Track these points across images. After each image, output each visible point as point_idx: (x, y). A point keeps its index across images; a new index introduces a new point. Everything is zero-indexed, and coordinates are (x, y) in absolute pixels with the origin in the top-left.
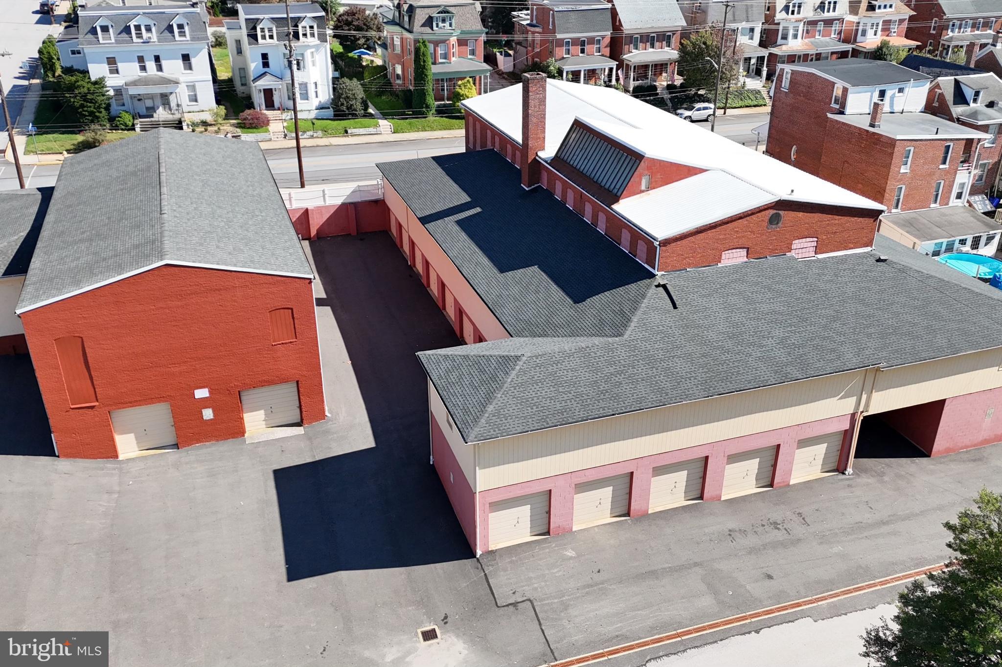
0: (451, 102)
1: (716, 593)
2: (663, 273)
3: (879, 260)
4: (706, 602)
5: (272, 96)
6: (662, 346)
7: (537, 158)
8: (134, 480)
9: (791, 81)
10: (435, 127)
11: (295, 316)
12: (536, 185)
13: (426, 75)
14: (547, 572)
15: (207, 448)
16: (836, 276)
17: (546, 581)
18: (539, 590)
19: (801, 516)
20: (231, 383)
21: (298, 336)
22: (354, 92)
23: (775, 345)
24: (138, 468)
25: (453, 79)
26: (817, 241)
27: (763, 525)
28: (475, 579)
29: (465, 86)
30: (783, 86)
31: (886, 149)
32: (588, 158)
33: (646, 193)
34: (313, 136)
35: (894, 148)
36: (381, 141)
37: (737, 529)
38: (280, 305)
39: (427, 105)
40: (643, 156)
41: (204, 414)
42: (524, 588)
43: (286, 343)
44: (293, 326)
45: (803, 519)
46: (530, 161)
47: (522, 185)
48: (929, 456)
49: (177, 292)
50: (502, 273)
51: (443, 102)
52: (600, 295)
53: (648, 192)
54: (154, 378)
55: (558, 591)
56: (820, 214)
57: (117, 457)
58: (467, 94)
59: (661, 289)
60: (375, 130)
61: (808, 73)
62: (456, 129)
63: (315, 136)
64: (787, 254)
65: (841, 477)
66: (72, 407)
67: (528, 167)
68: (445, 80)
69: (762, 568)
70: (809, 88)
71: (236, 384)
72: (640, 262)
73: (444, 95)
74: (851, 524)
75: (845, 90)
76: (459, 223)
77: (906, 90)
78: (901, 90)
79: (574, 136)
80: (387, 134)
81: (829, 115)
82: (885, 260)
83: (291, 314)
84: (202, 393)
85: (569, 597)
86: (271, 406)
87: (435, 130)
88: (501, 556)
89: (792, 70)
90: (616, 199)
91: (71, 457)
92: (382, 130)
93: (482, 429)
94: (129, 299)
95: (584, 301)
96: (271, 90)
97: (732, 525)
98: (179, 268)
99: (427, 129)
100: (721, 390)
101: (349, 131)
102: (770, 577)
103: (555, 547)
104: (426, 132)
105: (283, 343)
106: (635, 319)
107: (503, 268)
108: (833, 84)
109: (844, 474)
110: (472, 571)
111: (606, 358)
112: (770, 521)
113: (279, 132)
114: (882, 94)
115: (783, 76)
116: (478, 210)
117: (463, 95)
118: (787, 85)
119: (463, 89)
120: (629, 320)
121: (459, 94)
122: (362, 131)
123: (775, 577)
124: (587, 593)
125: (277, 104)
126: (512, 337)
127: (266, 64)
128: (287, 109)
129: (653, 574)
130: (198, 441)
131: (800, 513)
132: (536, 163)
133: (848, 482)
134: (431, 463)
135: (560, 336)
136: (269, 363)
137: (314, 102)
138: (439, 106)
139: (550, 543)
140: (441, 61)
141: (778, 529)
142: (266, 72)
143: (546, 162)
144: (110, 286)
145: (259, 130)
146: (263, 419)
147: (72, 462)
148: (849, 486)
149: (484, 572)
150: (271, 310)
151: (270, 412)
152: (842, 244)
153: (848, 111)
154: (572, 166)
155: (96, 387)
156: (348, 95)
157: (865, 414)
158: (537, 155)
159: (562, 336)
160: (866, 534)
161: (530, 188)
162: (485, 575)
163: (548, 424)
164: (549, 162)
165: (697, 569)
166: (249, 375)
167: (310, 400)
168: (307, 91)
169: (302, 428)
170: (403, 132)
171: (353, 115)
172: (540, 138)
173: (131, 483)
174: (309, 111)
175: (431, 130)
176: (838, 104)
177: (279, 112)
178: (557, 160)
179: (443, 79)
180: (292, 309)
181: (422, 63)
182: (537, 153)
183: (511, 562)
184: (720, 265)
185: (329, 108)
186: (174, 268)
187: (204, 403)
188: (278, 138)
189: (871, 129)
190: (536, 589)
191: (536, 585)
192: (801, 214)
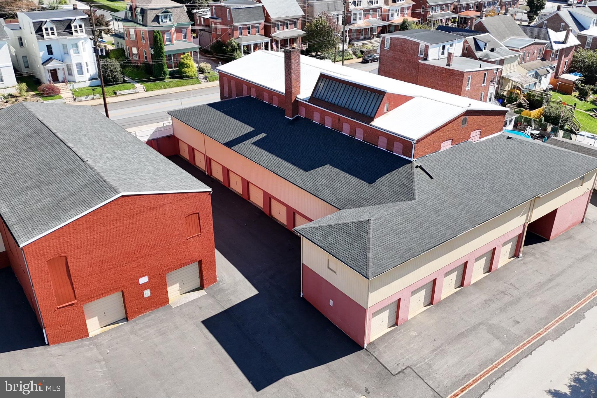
0: (177, 69)
1: (498, 338)
2: (416, 159)
3: (509, 138)
4: (496, 344)
5: (57, 74)
6: (437, 202)
7: (297, 99)
8: (109, 349)
9: (390, 44)
10: (172, 86)
11: (200, 217)
12: (296, 116)
13: (163, 53)
14: (408, 348)
15: (147, 316)
16: (494, 149)
17: (411, 353)
18: (410, 359)
19: (512, 285)
20: (162, 269)
21: (202, 230)
22: (115, 67)
23: (489, 192)
24: (107, 340)
25: (177, 54)
26: (481, 131)
27: (498, 294)
28: (371, 361)
29: (186, 58)
30: (385, 46)
31: (458, 78)
32: (340, 96)
33: (386, 113)
34: (93, 98)
35: (463, 77)
36: (141, 97)
37: (488, 299)
38: (190, 212)
39: (164, 72)
40: (385, 93)
41: (145, 294)
42: (402, 360)
43: (195, 237)
44: (199, 225)
45: (514, 286)
46: (292, 101)
47: (286, 117)
48: (548, 240)
49: (129, 214)
50: (307, 172)
51: (172, 69)
52: (383, 177)
53: (388, 113)
54: (113, 276)
55: (421, 358)
56: (483, 116)
57: (88, 336)
58: (189, 63)
59: (419, 168)
60: (134, 90)
61: (402, 38)
62: (185, 85)
63: (95, 98)
64: (468, 140)
65: (518, 259)
66: (59, 307)
67: (291, 105)
68: (172, 55)
69: (512, 318)
70: (403, 46)
71: (165, 269)
72: (397, 155)
73: (172, 64)
74: (537, 284)
75: (427, 47)
76: (255, 143)
77: (454, 45)
78: (452, 45)
79: (322, 85)
80: (142, 92)
81: (420, 61)
82: (511, 138)
83: (198, 217)
84: (143, 280)
85: (429, 360)
86: (182, 280)
87: (172, 87)
88: (378, 345)
89: (390, 37)
90: (372, 119)
91: (57, 343)
92: (139, 90)
93: (373, 269)
94: (97, 224)
95: (375, 182)
96: (55, 70)
97: (484, 297)
98: (130, 197)
99: (167, 87)
100: (479, 222)
101: (117, 93)
102: (518, 322)
103: (404, 332)
104: (167, 89)
105: (193, 237)
106: (416, 188)
107: (307, 169)
108: (419, 43)
109: (518, 257)
110: (366, 357)
111: (414, 214)
112: (500, 291)
113: (70, 97)
114: (444, 47)
115: (385, 41)
116: (263, 135)
117: (186, 64)
118: (389, 46)
119: (186, 60)
120: (413, 190)
121: (183, 63)
122: (126, 92)
123: (520, 322)
124: (436, 354)
125: (60, 78)
126: (341, 210)
127: (50, 52)
128: (69, 82)
129: (462, 335)
130: (141, 313)
131: (511, 284)
132: (296, 102)
133: (522, 262)
134: (301, 296)
135: (373, 205)
136: (185, 251)
137: (87, 76)
138: (170, 72)
139: (400, 330)
140: (167, 43)
141: (506, 294)
142: (51, 58)
143: (306, 101)
144: (85, 217)
145: (55, 97)
146: (178, 289)
147: (59, 346)
148: (524, 263)
149: (374, 356)
150: (186, 216)
151: (182, 284)
152: (490, 131)
153: (430, 57)
154: (327, 102)
155: (75, 289)
156: (112, 69)
157: (529, 223)
158: (296, 97)
159: (375, 205)
160: (546, 288)
161: (293, 118)
162: (375, 358)
163: (405, 259)
164: (307, 101)
165: (481, 327)
166: (173, 262)
167: (208, 271)
168: (82, 69)
169: (203, 291)
170: (152, 90)
171: (116, 81)
172: (298, 87)
173: (108, 351)
174: (85, 81)
175: (170, 88)
176: (423, 55)
177: (64, 84)
178: (312, 99)
179: (171, 55)
180: (198, 213)
181: (160, 46)
182: (296, 96)
183: (386, 346)
184: (440, 151)
185: (97, 79)
186: (127, 197)
187: (145, 286)
188: (69, 101)
189: (448, 67)
190: (408, 359)
191: (407, 357)
192: (475, 117)
